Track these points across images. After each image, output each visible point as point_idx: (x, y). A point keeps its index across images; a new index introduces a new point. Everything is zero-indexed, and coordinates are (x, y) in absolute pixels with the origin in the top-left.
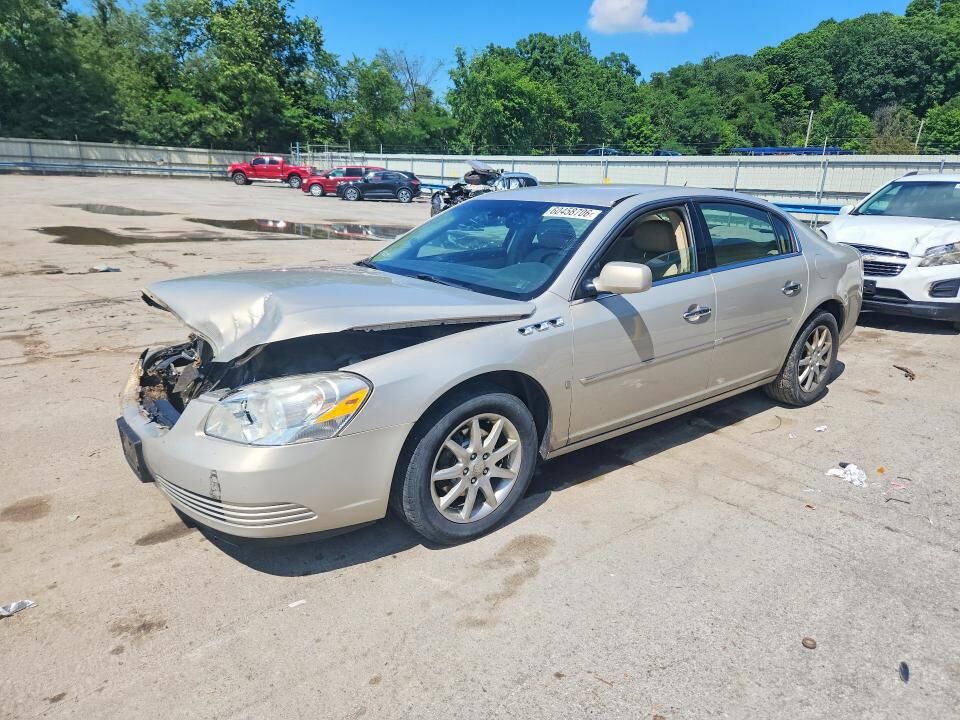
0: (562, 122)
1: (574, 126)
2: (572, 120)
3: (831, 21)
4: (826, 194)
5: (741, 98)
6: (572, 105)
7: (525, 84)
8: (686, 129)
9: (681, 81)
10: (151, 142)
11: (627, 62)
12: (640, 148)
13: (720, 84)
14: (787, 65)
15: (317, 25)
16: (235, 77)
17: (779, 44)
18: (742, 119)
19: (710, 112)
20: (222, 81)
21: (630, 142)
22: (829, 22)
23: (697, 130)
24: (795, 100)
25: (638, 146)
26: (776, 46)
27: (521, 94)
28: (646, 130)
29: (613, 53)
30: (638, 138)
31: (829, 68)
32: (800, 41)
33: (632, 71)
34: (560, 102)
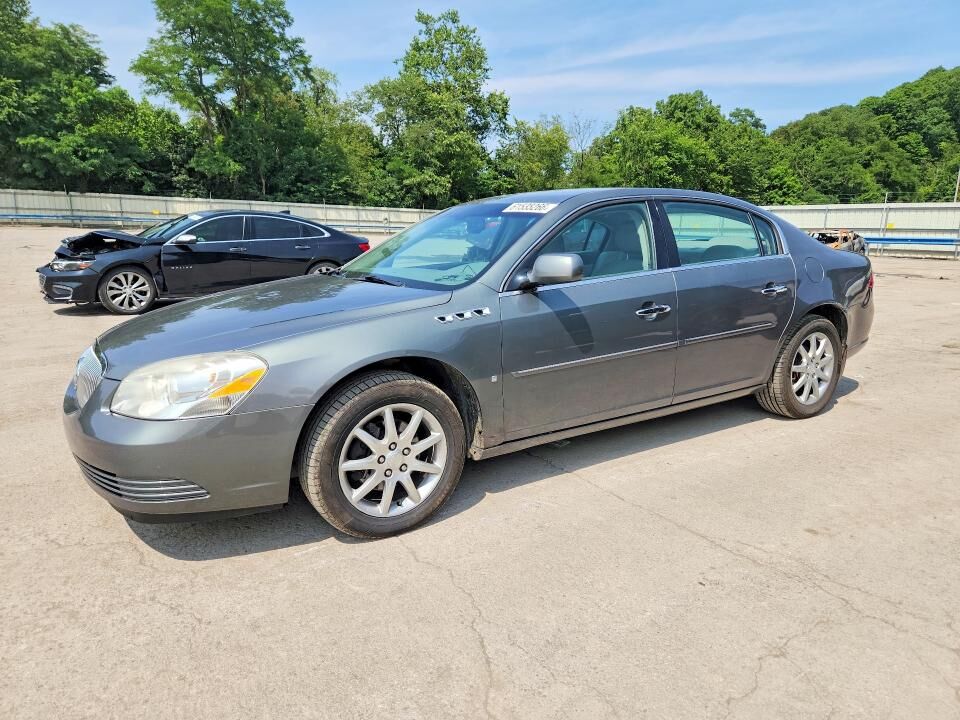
0: (714, 175)
1: (726, 179)
2: (725, 173)
3: (940, 70)
4: (888, 230)
5: (873, 147)
6: (723, 160)
7: (685, 141)
8: (826, 179)
9: (808, 132)
10: (376, 204)
11: (752, 116)
12: (783, 198)
13: (851, 134)
14: (894, 114)
15: (505, 97)
16: (450, 145)
17: (884, 94)
18: (878, 166)
19: (851, 162)
20: (439, 149)
21: (772, 193)
22: (937, 70)
23: (838, 180)
24: (914, 148)
25: (781, 197)
26: (881, 96)
27: (679, 150)
28: (789, 180)
29: (737, 109)
30: (781, 189)
31: (947, 116)
32: (907, 90)
33: (757, 124)
34: (712, 156)
